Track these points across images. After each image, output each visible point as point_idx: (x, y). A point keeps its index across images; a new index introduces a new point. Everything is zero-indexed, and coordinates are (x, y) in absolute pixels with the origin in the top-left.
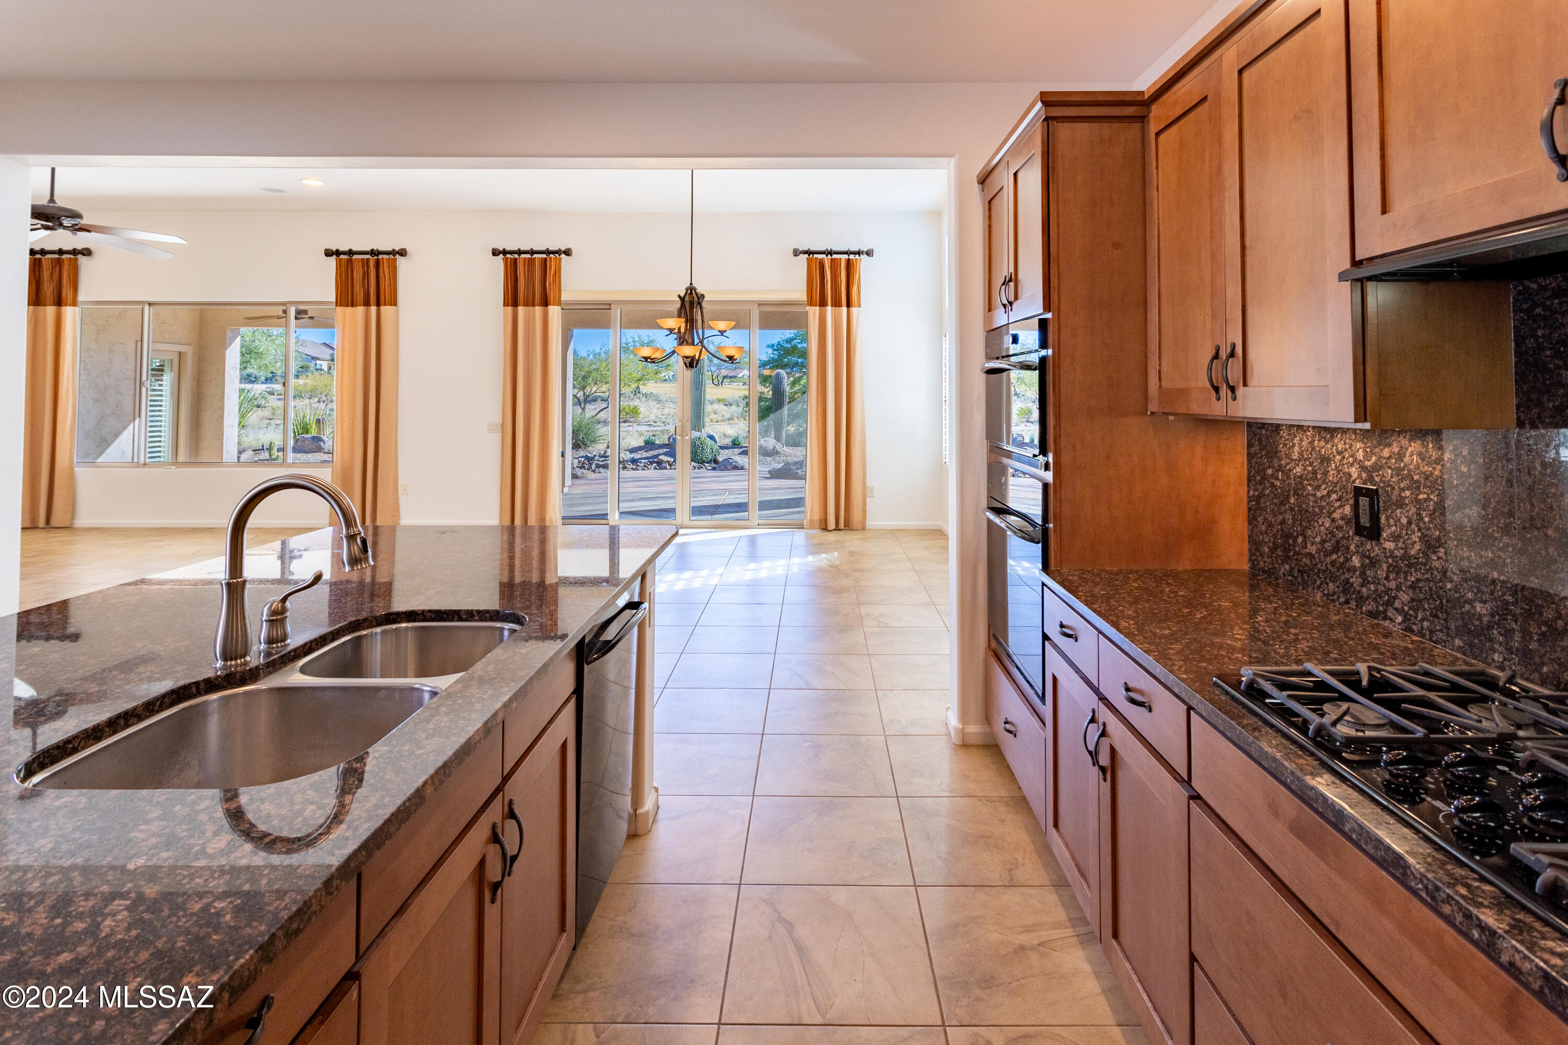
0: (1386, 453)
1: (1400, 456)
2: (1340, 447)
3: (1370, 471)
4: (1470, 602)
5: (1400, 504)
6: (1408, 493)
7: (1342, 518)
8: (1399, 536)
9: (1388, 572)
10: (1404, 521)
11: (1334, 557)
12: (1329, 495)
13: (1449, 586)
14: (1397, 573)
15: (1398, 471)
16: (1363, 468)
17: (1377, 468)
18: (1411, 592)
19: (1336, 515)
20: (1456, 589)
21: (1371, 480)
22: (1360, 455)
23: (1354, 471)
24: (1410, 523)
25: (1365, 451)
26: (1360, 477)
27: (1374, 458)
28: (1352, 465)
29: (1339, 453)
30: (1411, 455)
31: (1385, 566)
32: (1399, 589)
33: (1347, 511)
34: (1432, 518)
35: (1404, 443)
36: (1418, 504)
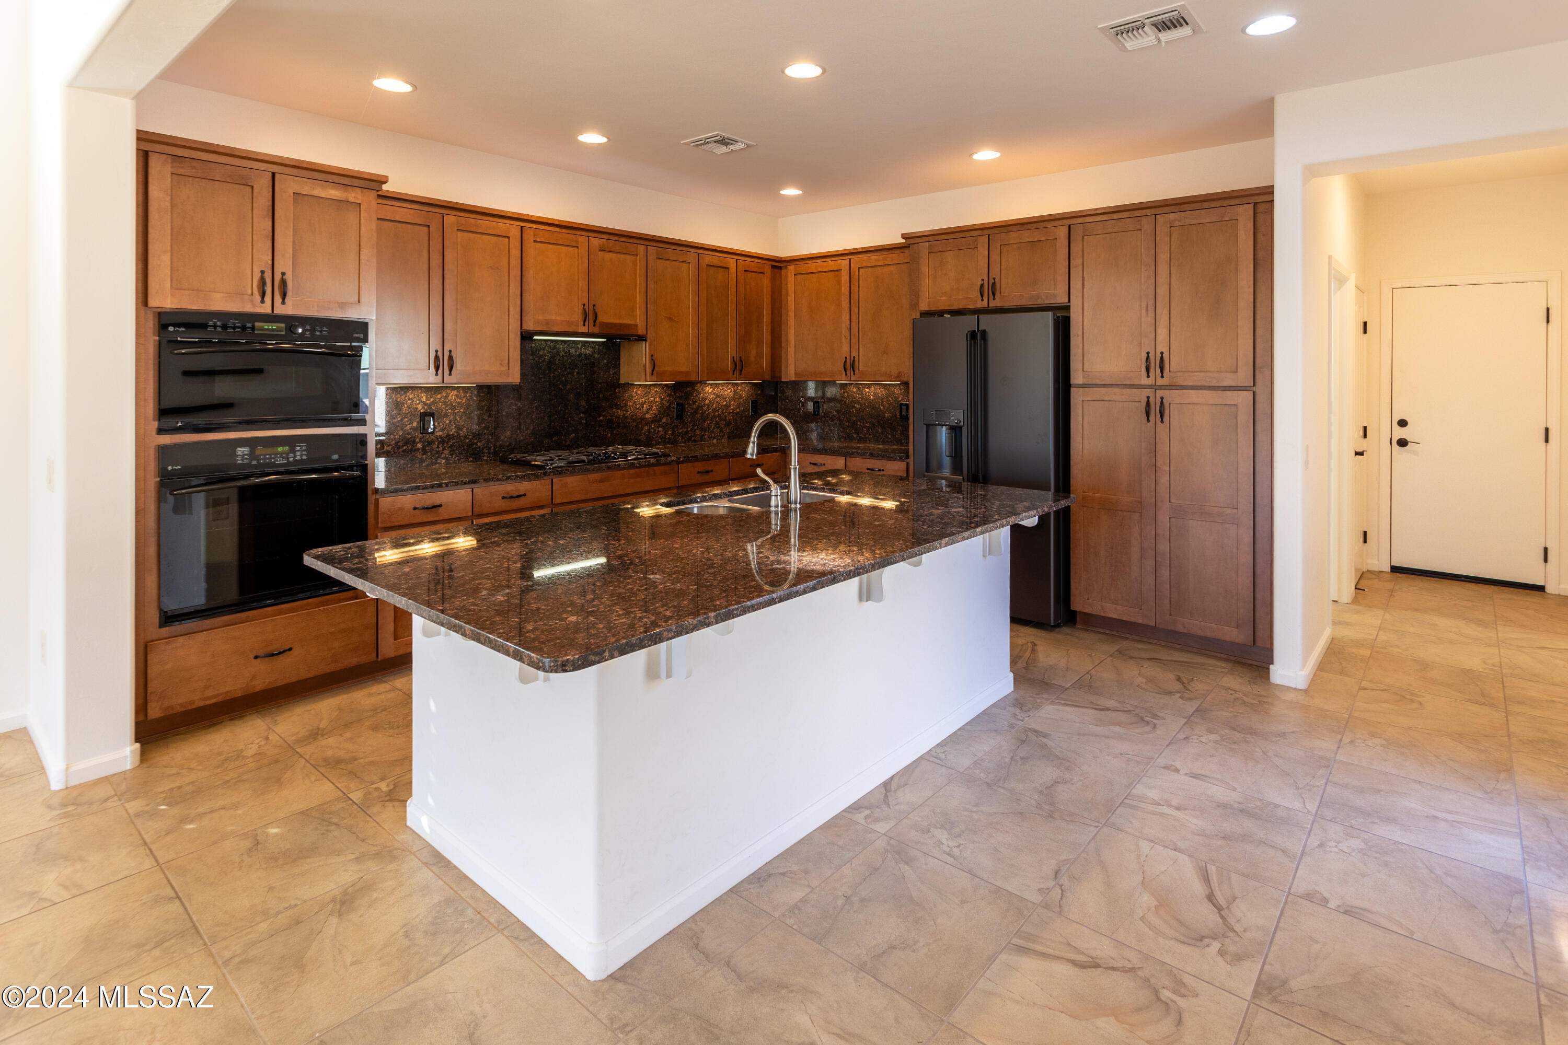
0: (439, 396)
1: (446, 397)
2: (411, 397)
3: (429, 406)
4: (476, 444)
5: (446, 415)
6: (450, 411)
7: (411, 429)
8: (445, 428)
9: (438, 444)
10: (448, 422)
11: (405, 448)
12: (402, 420)
13: (467, 441)
14: (443, 444)
15: (445, 403)
16: (425, 404)
17: (433, 403)
18: (450, 449)
19: (408, 428)
20: (470, 441)
21: (430, 408)
22: (424, 399)
23: (420, 407)
24: (450, 422)
25: (427, 397)
26: (423, 408)
27: (432, 399)
28: (419, 404)
29: (409, 399)
30: (452, 395)
31: (436, 443)
32: (444, 449)
33: (415, 424)
34: (461, 418)
35: (449, 391)
36: (455, 414)
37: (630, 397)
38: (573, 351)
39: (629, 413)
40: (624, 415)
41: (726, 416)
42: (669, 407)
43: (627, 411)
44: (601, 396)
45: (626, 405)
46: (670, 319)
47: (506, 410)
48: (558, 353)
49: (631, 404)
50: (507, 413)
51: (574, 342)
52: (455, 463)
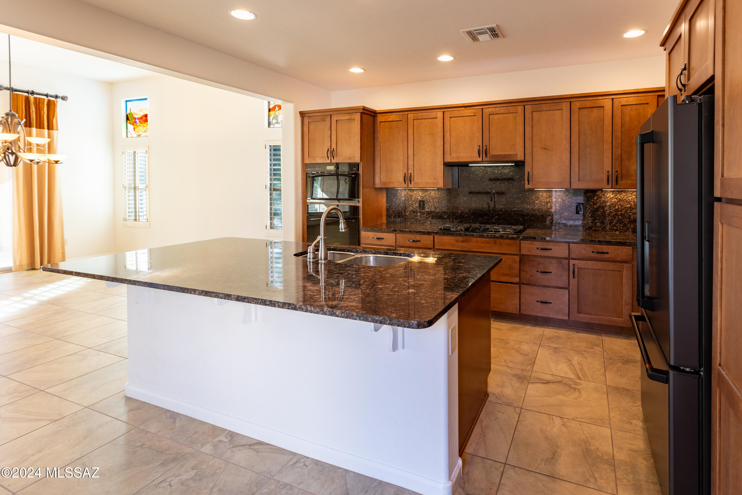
0: (427, 193)
1: (430, 194)
2: (415, 193)
3: (423, 197)
4: (443, 216)
5: (430, 202)
6: (431, 200)
7: (416, 207)
8: (430, 208)
9: (427, 214)
10: (431, 205)
11: (413, 214)
12: (412, 203)
13: (439, 214)
14: (429, 215)
15: (429, 197)
16: (421, 197)
17: (424, 196)
18: (432, 217)
19: (414, 206)
20: (441, 214)
21: (423, 198)
22: (421, 194)
23: (419, 198)
24: (432, 205)
25: (422, 193)
26: (420, 198)
27: (424, 195)
28: (418, 196)
29: (415, 194)
30: (433, 193)
31: (426, 214)
32: (429, 217)
33: (417, 205)
34: (436, 203)
35: (431, 191)
36: (434, 202)
37: (538, 198)
38: (496, 171)
39: (536, 207)
40: (532, 208)
41: (630, 216)
42: (570, 206)
43: (535, 206)
44: (515, 196)
45: (534, 203)
46: (545, 149)
47: (458, 201)
48: (487, 173)
49: (537, 202)
50: (459, 203)
51: (497, 166)
52: (434, 223)
